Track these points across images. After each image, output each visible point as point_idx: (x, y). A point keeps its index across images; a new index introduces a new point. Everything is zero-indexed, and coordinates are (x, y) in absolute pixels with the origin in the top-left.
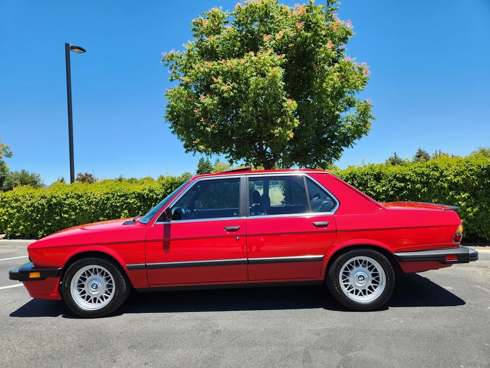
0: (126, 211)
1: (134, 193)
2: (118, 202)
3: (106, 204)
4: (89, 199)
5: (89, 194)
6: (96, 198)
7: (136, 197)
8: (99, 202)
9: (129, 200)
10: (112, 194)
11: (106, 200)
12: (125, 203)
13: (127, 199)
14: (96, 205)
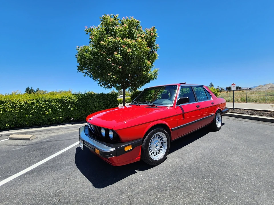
0: (50, 110)
1: (56, 99)
2: (43, 105)
3: (30, 106)
4: (14, 104)
5: (12, 101)
6: (21, 103)
7: (57, 101)
8: (23, 105)
9: (52, 103)
10: (36, 100)
11: (31, 104)
12: (48, 105)
13: (50, 102)
14: (21, 107)
